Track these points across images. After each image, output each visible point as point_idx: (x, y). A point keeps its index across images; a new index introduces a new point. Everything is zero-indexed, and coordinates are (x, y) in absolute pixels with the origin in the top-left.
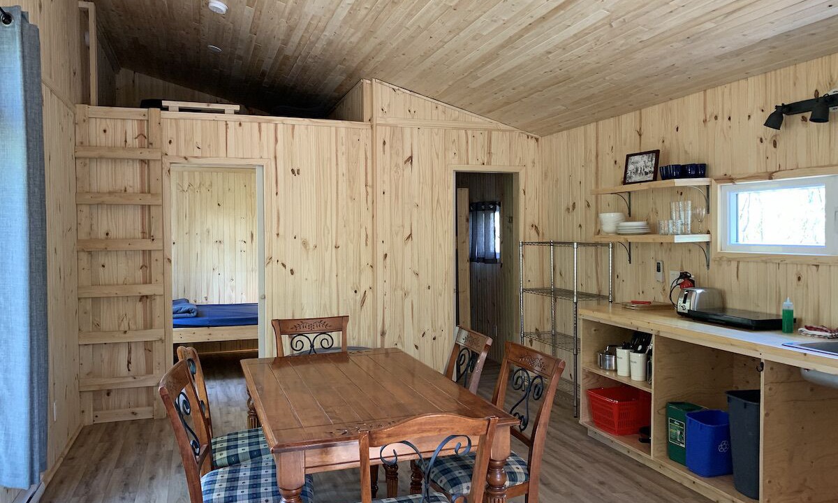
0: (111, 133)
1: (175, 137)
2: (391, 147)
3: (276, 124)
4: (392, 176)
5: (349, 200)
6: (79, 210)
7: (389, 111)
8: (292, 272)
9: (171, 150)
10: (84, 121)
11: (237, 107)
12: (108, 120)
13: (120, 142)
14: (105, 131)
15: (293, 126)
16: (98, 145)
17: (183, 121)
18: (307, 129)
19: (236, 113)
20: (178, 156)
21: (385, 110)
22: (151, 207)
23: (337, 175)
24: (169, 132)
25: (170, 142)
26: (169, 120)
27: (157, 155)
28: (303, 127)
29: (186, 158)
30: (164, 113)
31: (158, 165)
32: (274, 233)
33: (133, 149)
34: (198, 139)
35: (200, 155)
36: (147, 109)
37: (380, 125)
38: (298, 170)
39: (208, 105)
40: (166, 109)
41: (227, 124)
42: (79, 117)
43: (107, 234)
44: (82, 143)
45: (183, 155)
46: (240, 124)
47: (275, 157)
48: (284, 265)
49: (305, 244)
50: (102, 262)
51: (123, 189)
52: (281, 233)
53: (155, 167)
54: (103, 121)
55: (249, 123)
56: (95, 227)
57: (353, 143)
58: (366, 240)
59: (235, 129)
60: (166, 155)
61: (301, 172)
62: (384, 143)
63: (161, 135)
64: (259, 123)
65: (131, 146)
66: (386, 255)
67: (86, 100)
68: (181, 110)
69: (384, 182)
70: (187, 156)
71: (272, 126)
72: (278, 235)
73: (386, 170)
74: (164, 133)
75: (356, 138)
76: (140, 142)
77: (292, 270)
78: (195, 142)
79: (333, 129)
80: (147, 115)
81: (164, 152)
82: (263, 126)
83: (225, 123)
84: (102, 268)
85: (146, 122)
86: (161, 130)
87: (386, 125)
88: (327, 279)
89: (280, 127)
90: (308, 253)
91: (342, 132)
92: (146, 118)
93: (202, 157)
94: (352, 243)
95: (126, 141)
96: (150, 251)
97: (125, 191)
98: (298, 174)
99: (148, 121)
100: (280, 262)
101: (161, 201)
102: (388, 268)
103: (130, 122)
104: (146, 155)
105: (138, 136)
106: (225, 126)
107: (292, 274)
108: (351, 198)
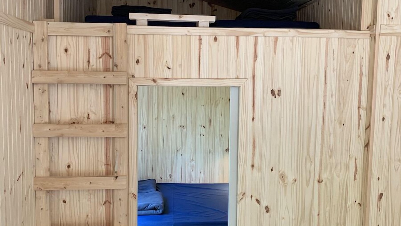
0: (72, 53)
1: (143, 56)
2: (396, 62)
3: (256, 37)
4: (395, 98)
5: (338, 126)
6: (37, 144)
7: (396, 16)
8: (267, 209)
9: (138, 71)
10: (43, 40)
11: (213, 19)
12: (70, 38)
13: (82, 64)
14: (66, 50)
15: (276, 38)
16: (59, 66)
17: (152, 36)
18: (292, 41)
19: (212, 25)
20: (145, 78)
21: (393, 15)
22: (116, 139)
23: (325, 96)
24: (136, 50)
25: (138, 62)
26: (136, 36)
27: (122, 80)
28: (287, 39)
29: (154, 81)
30: (131, 28)
31: (123, 90)
32: (249, 163)
33: (96, 71)
34: (168, 57)
35: (170, 77)
36: (111, 24)
37: (384, 34)
38: (279, 91)
39: (180, 17)
40: (134, 22)
41: (200, 39)
42: (37, 37)
43: (69, 167)
44: (40, 66)
45: (152, 76)
46: (216, 39)
47: (254, 77)
48: (258, 202)
49: (283, 177)
50: (64, 198)
51: (86, 116)
52: (256, 165)
53: (121, 93)
54: (65, 39)
55: (226, 37)
56: (55, 158)
57: (346, 57)
58: (355, 173)
59: (210, 45)
60: (133, 76)
61: (282, 93)
62: (388, 57)
63: (128, 54)
64: (237, 37)
65: (94, 67)
66: (381, 195)
67: (49, 15)
68: (151, 23)
69: (384, 106)
70: (155, 77)
71: (251, 39)
72: (253, 166)
73: (388, 90)
74: (131, 52)
75: (350, 50)
76: (105, 62)
77: (267, 207)
78: (165, 61)
79: (324, 40)
80: (111, 30)
81: (130, 73)
82: (242, 39)
83: (198, 38)
84: (63, 204)
85: (111, 39)
86: (128, 48)
87: (391, 35)
88: (307, 218)
89: (261, 40)
90: (285, 186)
91: (334, 43)
92: (111, 35)
93: (172, 79)
94: (338, 176)
95: (89, 62)
96: (113, 190)
97: (88, 118)
98: (279, 95)
99: (113, 37)
100: (254, 198)
101: (126, 133)
102: (382, 210)
103: (93, 40)
104: (110, 79)
105: (103, 55)
106: (198, 42)
107: (267, 212)
108: (340, 123)
